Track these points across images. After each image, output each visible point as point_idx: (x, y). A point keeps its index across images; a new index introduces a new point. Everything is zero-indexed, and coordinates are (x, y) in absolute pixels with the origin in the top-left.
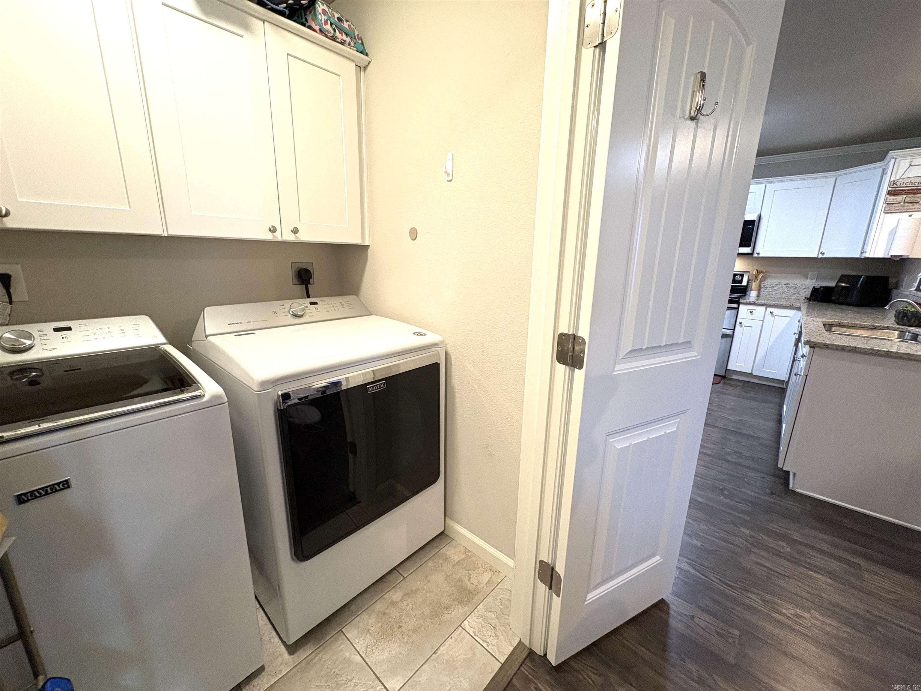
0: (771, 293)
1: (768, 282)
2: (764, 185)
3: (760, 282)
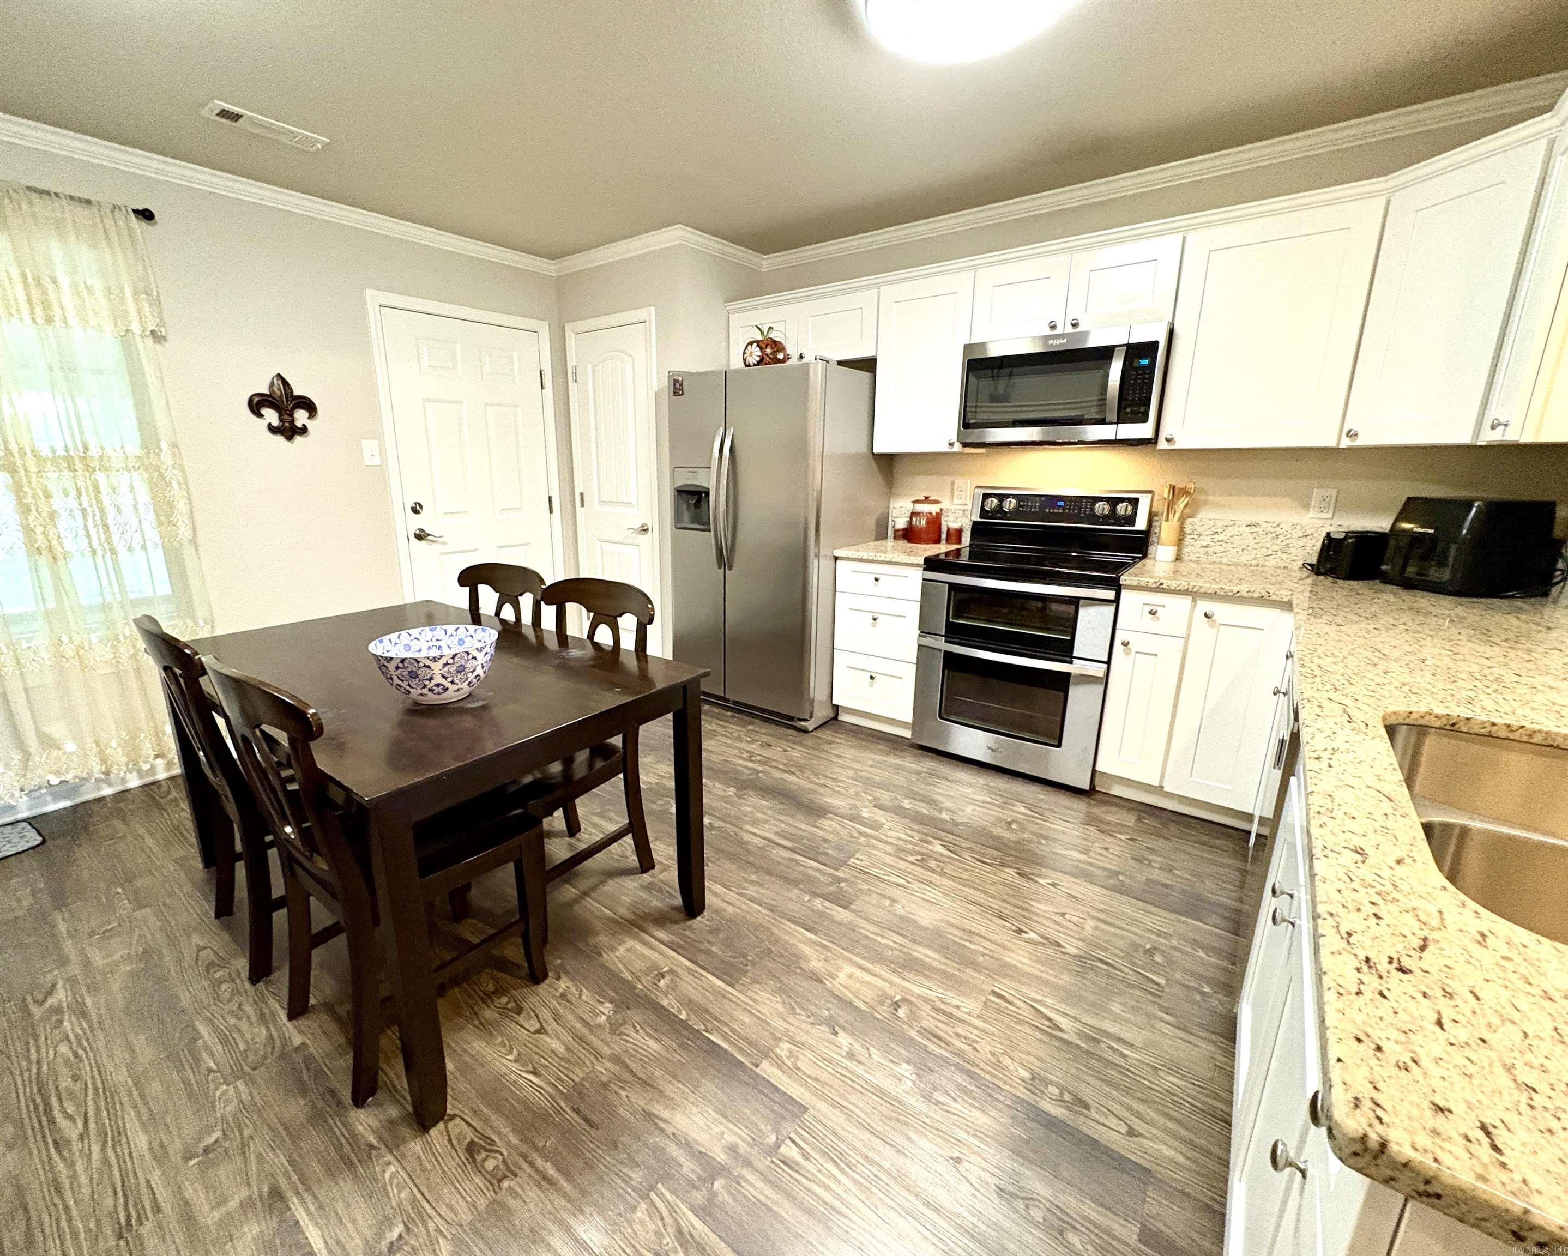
0: (1210, 550)
1: (1204, 520)
2: (1179, 237)
3: (1182, 520)
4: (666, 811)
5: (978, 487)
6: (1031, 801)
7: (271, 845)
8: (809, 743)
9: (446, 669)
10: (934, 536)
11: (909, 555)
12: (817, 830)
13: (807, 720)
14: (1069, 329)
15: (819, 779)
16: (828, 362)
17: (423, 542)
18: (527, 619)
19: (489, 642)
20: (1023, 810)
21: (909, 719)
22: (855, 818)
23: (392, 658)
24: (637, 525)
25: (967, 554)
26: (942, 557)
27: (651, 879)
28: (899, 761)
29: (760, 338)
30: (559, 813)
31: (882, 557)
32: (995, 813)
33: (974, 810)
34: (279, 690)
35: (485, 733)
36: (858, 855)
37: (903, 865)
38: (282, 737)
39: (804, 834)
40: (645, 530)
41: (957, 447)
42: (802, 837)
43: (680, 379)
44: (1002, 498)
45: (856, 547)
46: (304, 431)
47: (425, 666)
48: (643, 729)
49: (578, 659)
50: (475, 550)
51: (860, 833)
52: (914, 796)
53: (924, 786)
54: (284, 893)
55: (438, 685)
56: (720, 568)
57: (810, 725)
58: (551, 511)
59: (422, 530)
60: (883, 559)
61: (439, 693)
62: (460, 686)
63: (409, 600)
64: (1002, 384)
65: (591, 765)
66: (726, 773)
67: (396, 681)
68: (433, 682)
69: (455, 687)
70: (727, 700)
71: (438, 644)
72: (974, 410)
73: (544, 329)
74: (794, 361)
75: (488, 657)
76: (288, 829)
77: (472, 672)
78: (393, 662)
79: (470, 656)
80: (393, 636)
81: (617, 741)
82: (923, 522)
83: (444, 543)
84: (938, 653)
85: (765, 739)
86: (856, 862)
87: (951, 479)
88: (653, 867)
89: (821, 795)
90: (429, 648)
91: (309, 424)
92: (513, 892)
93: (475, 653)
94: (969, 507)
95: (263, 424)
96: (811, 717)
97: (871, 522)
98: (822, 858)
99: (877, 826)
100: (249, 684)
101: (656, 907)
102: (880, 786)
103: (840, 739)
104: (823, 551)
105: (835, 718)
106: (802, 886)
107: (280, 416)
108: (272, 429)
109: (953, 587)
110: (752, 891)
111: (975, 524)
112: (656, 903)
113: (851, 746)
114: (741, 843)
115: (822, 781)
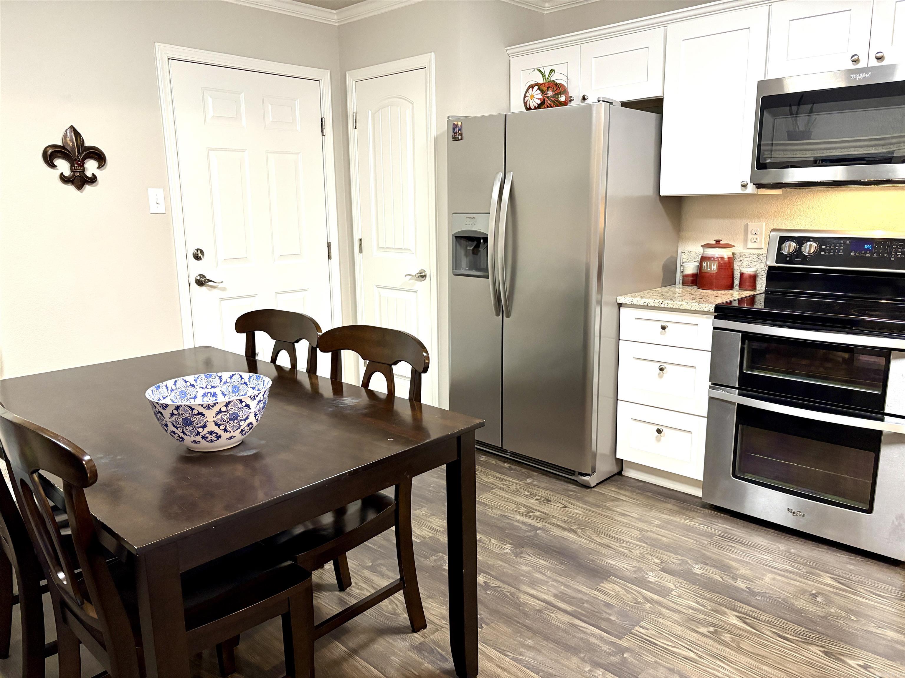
4: (440, 568)
5: (773, 230)
6: (838, 572)
7: (45, 589)
8: (591, 499)
9: (219, 417)
10: (728, 282)
11: (699, 302)
12: (599, 594)
13: (589, 475)
14: (874, 63)
15: (601, 538)
16: (611, 103)
17: (204, 288)
18: (302, 365)
19: (263, 391)
20: (829, 581)
21: (700, 476)
22: (642, 583)
23: (167, 405)
24: (415, 271)
25: (763, 300)
26: (735, 304)
27: (422, 640)
28: (688, 522)
29: (541, 81)
30: (329, 566)
31: (669, 304)
32: (799, 583)
33: (774, 579)
34: (56, 436)
35: (257, 482)
36: (643, 624)
37: (694, 636)
38: (58, 482)
39: (585, 598)
40: (422, 276)
41: (751, 189)
42: (582, 601)
43: (460, 123)
44: (800, 241)
45: (641, 294)
46: (93, 180)
47: (199, 413)
48: (415, 481)
49: (352, 407)
50: (254, 296)
51: (645, 598)
52: (705, 561)
53: (716, 550)
54: (57, 639)
55: (211, 433)
56: (498, 315)
57: (592, 480)
58: (330, 257)
59: (203, 276)
60: (670, 306)
61: (212, 441)
62: (232, 434)
63: (188, 345)
64: (802, 121)
65: (363, 518)
66: (502, 529)
67: (171, 428)
68: (206, 430)
69: (228, 435)
70: (505, 451)
71: (213, 390)
72: (769, 148)
73: (326, 77)
74: (576, 103)
75: (261, 405)
76: (61, 575)
77: (245, 420)
78: (168, 409)
79: (244, 404)
80: (170, 383)
81: (389, 492)
82: (714, 268)
83: (224, 289)
84: (732, 407)
85: (543, 493)
86: (642, 630)
87: (744, 222)
88: (425, 627)
89: (605, 556)
90: (204, 395)
91: (98, 173)
92: (280, 646)
93: (249, 401)
94: (764, 251)
95: (56, 174)
96: (594, 471)
97: (657, 268)
98: (603, 625)
99: (664, 592)
100: (28, 429)
101: (427, 669)
102: (667, 548)
103: (624, 495)
104: (605, 298)
105: (620, 473)
106: (582, 655)
107: (72, 166)
108: (64, 179)
109: (746, 336)
110: (529, 656)
111: (771, 268)
112: (427, 666)
113: (635, 504)
114: (518, 605)
115: (605, 541)
